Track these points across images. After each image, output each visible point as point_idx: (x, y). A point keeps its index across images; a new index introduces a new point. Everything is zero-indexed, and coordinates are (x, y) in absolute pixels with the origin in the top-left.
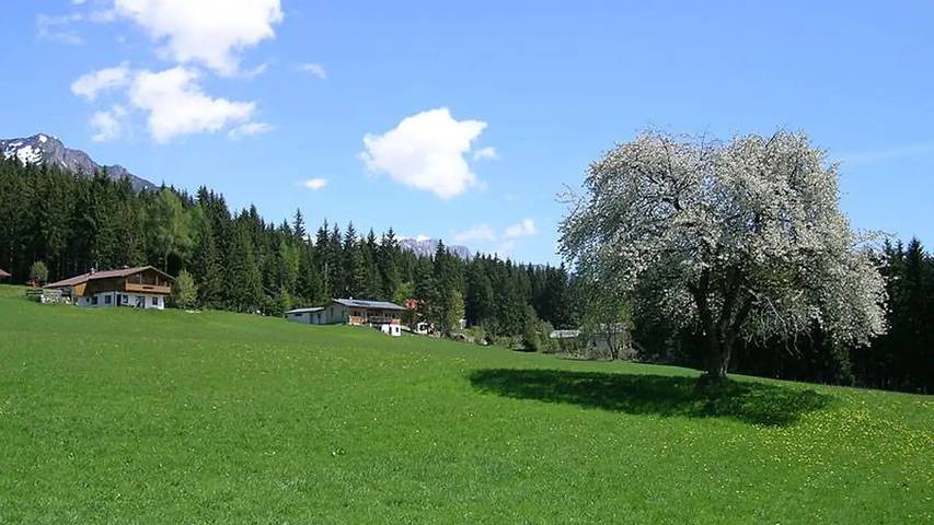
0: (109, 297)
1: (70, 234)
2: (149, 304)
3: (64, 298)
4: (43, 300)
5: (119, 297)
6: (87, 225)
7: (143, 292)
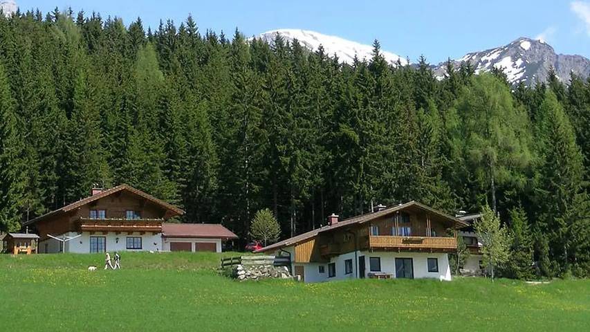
0: (350, 261)
1: (327, 160)
2: (420, 270)
3: (279, 270)
4: (242, 274)
5: (362, 260)
6: (346, 142)
7: (403, 250)
